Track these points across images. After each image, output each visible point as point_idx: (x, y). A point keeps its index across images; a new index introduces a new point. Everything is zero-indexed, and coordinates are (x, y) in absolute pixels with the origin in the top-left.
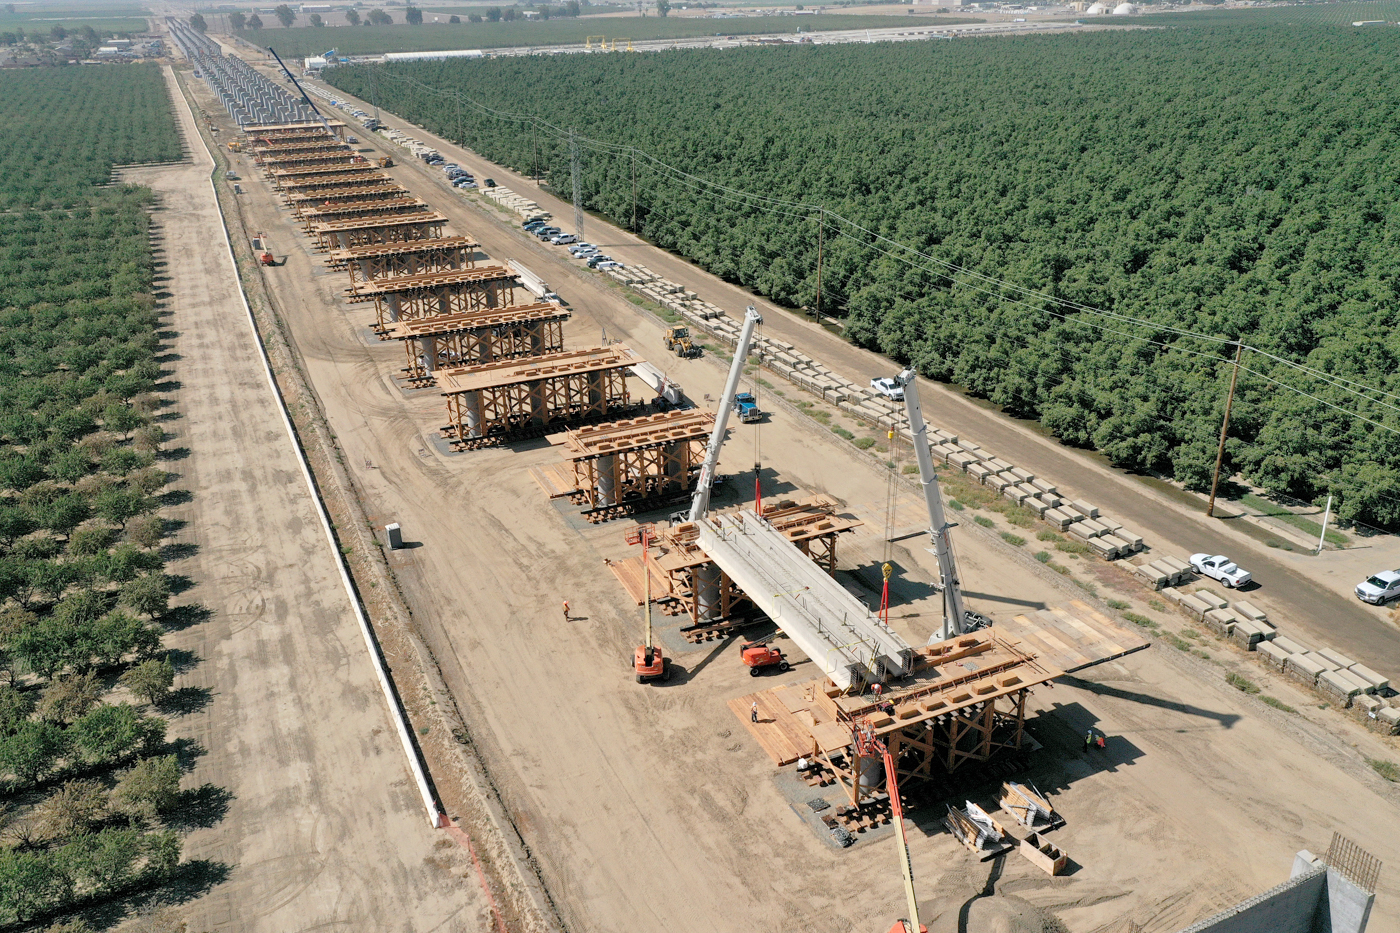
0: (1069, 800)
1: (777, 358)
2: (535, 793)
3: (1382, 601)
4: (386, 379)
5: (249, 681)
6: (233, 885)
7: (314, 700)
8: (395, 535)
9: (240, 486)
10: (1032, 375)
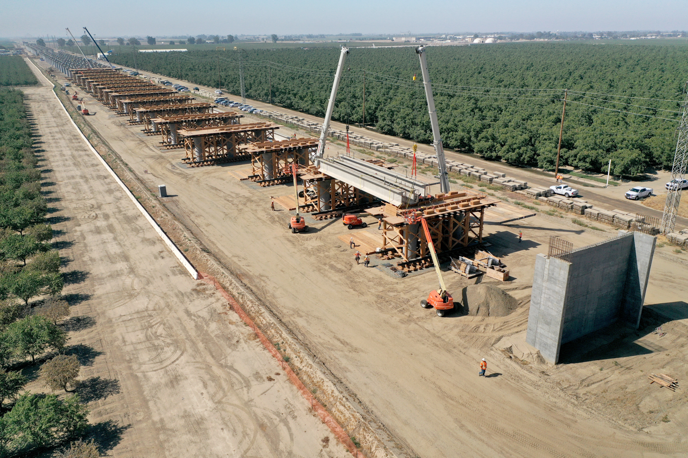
0: (507, 259)
2: (245, 268)
3: (637, 198)
4: (151, 147)
5: (91, 239)
7: (127, 243)
10: (469, 132)
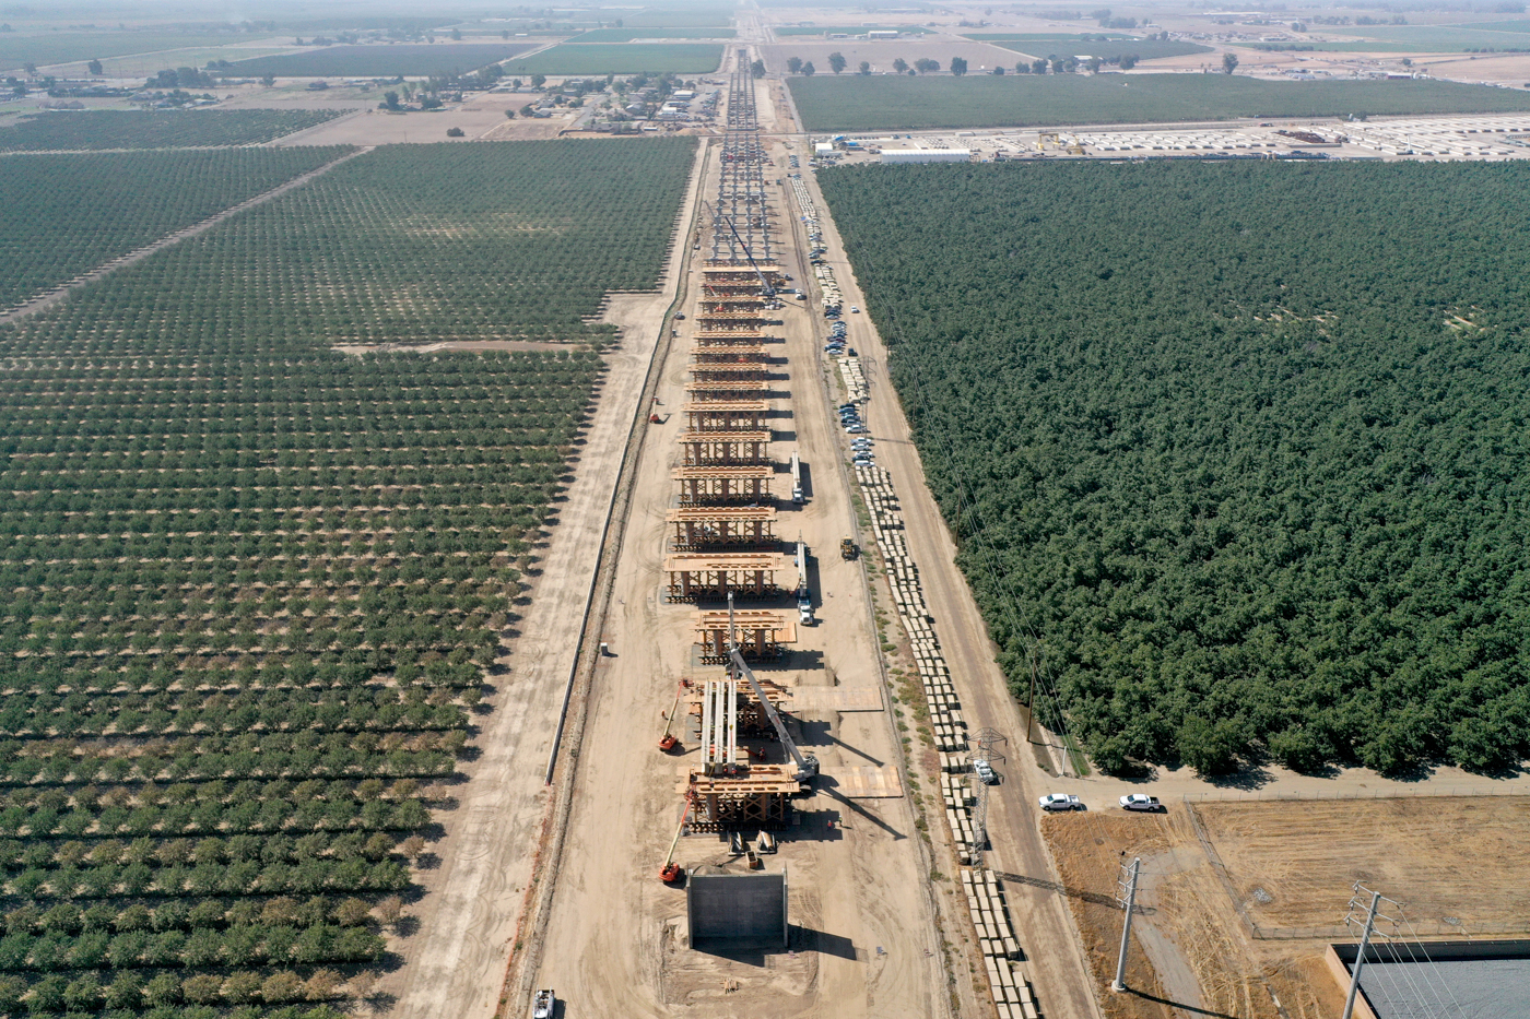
0: (783, 847)
1: (895, 571)
2: (588, 783)
3: (1047, 808)
5: (510, 707)
6: (469, 785)
7: (530, 722)
8: (605, 648)
9: (555, 600)
